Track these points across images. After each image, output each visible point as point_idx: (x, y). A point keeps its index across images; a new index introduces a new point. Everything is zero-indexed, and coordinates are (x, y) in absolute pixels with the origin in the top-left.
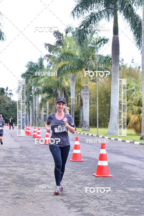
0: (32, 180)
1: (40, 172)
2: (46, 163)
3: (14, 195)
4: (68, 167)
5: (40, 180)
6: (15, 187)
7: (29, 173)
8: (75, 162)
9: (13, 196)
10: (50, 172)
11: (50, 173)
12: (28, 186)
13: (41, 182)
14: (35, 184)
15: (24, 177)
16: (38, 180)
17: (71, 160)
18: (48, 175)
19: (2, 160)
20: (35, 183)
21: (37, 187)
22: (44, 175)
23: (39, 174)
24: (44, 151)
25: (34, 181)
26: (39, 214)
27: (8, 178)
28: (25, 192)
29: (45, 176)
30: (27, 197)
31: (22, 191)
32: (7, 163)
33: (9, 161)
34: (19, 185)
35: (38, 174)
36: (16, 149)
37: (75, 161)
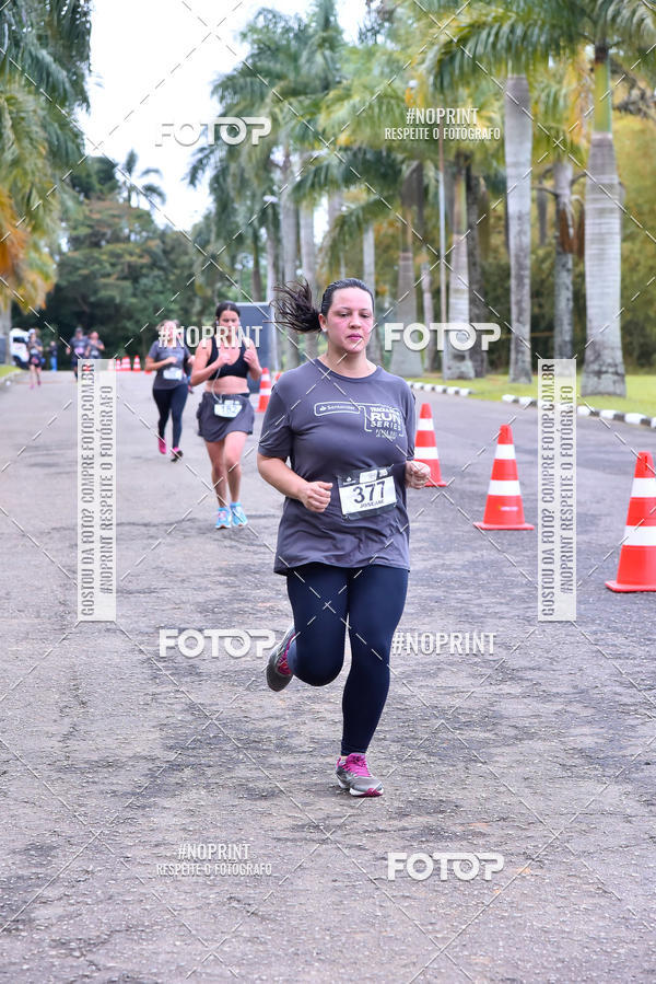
0: (458, 720)
1: (475, 664)
2: (480, 605)
3: (402, 814)
4: (616, 630)
5: (502, 717)
6: (383, 763)
7: (414, 671)
8: (640, 596)
9: (404, 823)
10: (532, 664)
11: (536, 673)
12: (450, 752)
13: (513, 732)
14: (485, 743)
15: (401, 697)
16: (490, 720)
17: (614, 585)
18: (526, 684)
19: (222, 591)
20: (482, 735)
21: (500, 759)
22: (503, 681)
23: (474, 676)
24: (426, 530)
25: (468, 724)
26: (603, 934)
27: (316, 707)
28: (456, 795)
29: (516, 690)
30: (481, 827)
31: (432, 790)
32: (260, 611)
33: (268, 600)
34: (394, 748)
35: (472, 681)
36: (265, 517)
37: (634, 592)
